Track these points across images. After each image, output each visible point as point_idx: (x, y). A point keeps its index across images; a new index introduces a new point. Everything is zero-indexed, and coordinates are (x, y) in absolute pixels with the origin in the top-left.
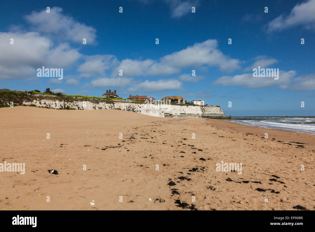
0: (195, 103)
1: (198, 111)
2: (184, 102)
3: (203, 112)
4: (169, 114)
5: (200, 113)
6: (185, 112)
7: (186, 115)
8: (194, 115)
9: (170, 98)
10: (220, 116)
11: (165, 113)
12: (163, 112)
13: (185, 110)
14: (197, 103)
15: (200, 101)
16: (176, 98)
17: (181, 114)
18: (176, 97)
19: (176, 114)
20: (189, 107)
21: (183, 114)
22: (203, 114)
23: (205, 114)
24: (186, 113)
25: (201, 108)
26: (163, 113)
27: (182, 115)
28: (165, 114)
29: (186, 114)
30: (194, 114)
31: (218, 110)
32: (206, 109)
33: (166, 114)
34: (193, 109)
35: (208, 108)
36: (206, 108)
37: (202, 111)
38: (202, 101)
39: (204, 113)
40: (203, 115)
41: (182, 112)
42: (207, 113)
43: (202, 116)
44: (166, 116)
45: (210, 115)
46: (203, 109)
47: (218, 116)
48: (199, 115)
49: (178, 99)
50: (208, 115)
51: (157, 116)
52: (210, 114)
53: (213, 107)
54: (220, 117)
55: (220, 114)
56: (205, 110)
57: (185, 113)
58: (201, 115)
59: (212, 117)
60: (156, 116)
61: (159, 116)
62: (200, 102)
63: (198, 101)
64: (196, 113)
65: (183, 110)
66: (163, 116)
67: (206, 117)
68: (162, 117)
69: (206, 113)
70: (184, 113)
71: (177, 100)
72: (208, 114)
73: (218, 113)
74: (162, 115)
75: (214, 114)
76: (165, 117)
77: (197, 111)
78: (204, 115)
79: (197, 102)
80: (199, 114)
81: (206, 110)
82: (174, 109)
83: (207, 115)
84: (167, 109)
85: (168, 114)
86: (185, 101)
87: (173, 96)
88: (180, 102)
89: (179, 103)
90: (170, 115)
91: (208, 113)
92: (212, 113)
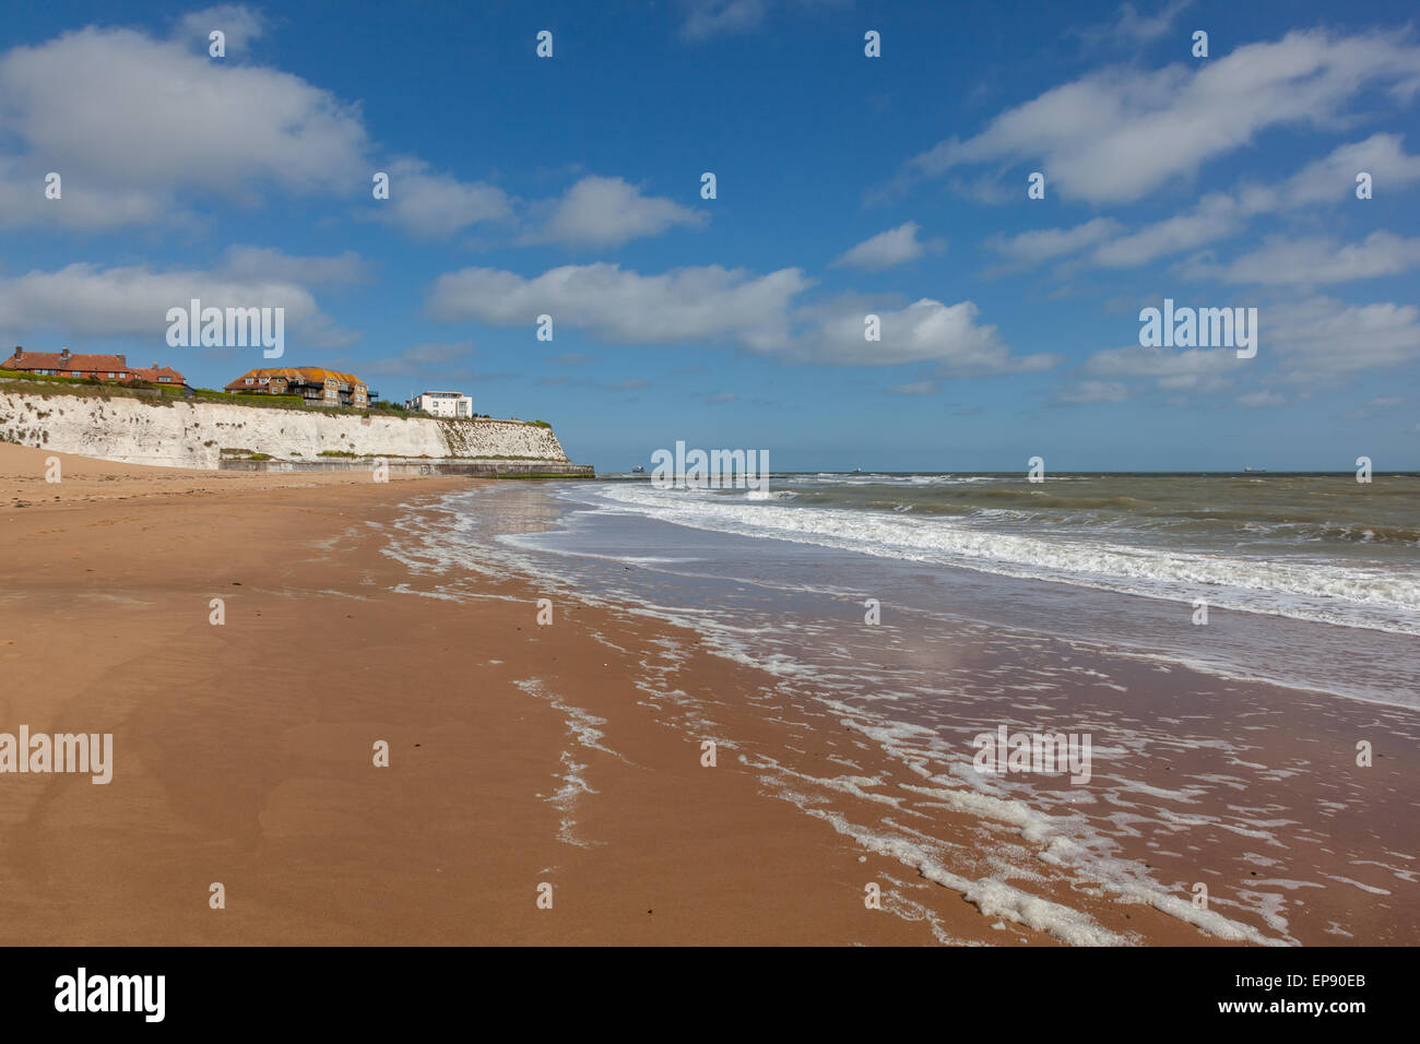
0: (427, 403)
1: (425, 442)
2: (360, 399)
3: (451, 447)
4: (248, 452)
5: (437, 450)
6: (352, 446)
7: (358, 460)
8: (403, 460)
9: (280, 374)
10: (535, 466)
11: (222, 451)
12: (208, 444)
13: (352, 434)
14: (436, 404)
15: (455, 396)
16: (316, 379)
17: (325, 454)
18: (313, 373)
19: (293, 454)
20: (373, 421)
21: (340, 454)
22: (454, 456)
23: (463, 457)
24: (357, 451)
25: (447, 427)
26: (208, 450)
27: (334, 459)
28: (225, 456)
29: (353, 456)
30: (405, 457)
31: (531, 440)
32: (471, 434)
33: (231, 456)
34: (399, 434)
35: (484, 432)
36: (470, 432)
37: (449, 442)
38: (463, 399)
39: (459, 454)
40: (450, 461)
41: (335, 444)
42: (474, 452)
43: (439, 466)
44: (225, 464)
45: (490, 462)
46: (457, 432)
47: (527, 466)
48: (429, 461)
49: (323, 384)
50: (479, 462)
51: (167, 463)
52: (488, 458)
53: (510, 425)
54: (535, 470)
55: (542, 458)
56: (463, 440)
57: (352, 451)
58: (439, 461)
59: (493, 470)
60: (158, 465)
61: (181, 464)
62: (454, 400)
63: (444, 395)
64: (413, 451)
65: (343, 436)
66: (213, 465)
67: (464, 472)
68: (200, 467)
69: (466, 454)
70: (346, 449)
71: (319, 387)
72: (478, 457)
73: (530, 454)
74: (203, 458)
75: (511, 458)
76: (226, 468)
77: (422, 441)
78: (457, 461)
79: (441, 400)
80: (427, 457)
81: (467, 438)
82: (282, 431)
83: (470, 462)
84: (240, 426)
85: (244, 456)
86: (369, 396)
87: (299, 369)
88: (335, 397)
89: (327, 403)
90: (253, 458)
91: (481, 454)
92: (501, 454)
